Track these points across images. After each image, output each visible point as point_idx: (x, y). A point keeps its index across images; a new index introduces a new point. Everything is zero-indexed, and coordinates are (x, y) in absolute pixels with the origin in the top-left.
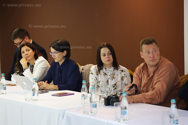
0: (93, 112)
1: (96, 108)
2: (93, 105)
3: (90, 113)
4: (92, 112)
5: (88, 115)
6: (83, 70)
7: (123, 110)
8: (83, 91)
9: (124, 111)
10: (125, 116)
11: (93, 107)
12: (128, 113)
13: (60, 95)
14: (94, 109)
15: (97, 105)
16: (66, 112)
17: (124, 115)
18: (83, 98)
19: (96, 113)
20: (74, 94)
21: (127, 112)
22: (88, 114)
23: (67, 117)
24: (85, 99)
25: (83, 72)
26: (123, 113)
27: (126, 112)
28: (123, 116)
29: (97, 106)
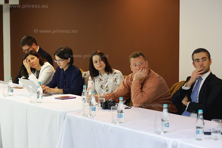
0: (92, 115)
1: (94, 111)
2: (92, 108)
3: (89, 116)
4: (91, 115)
5: (87, 117)
6: (85, 75)
7: (119, 114)
8: (83, 95)
9: (120, 115)
10: (121, 119)
11: (92, 110)
12: (124, 116)
13: (63, 98)
14: (93, 112)
15: (96, 108)
16: (67, 114)
17: (120, 118)
18: (83, 102)
19: (95, 115)
20: (76, 98)
21: (123, 115)
22: (88, 116)
23: (68, 119)
24: (84, 102)
25: (86, 78)
26: (119, 117)
27: (122, 115)
28: (119, 119)
29: (96, 110)
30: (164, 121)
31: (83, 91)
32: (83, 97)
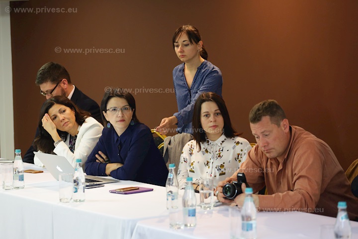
0: (189, 225)
1: (193, 218)
2: (189, 211)
3: (182, 227)
4: (186, 225)
5: (179, 230)
6: (170, 143)
7: (245, 222)
8: (169, 184)
9: (247, 224)
10: (250, 232)
11: (189, 216)
12: (256, 227)
13: (127, 191)
14: (191, 218)
15: (197, 211)
16: (137, 225)
17: (247, 230)
18: (170, 198)
19: (195, 226)
20: (152, 190)
21: (254, 226)
22: (180, 228)
23: (140, 234)
24: (173, 199)
25: (171, 148)
26: (246, 228)
27: (251, 225)
28: (245, 232)
29: (197, 214)
30: (341, 237)
31: (169, 177)
32: (168, 188)
